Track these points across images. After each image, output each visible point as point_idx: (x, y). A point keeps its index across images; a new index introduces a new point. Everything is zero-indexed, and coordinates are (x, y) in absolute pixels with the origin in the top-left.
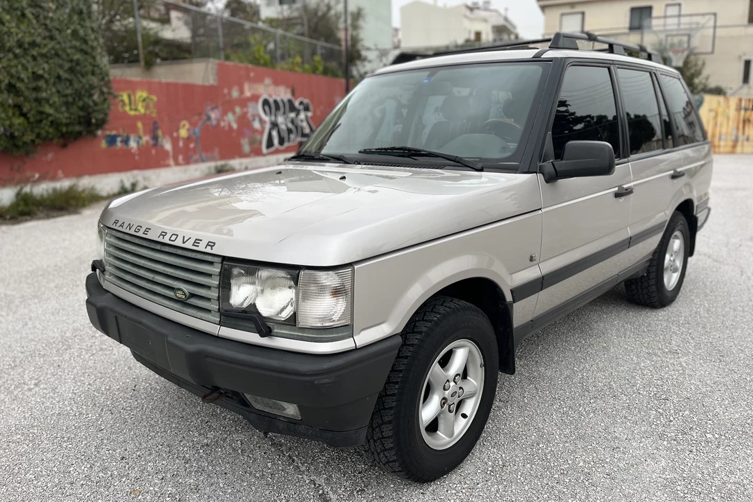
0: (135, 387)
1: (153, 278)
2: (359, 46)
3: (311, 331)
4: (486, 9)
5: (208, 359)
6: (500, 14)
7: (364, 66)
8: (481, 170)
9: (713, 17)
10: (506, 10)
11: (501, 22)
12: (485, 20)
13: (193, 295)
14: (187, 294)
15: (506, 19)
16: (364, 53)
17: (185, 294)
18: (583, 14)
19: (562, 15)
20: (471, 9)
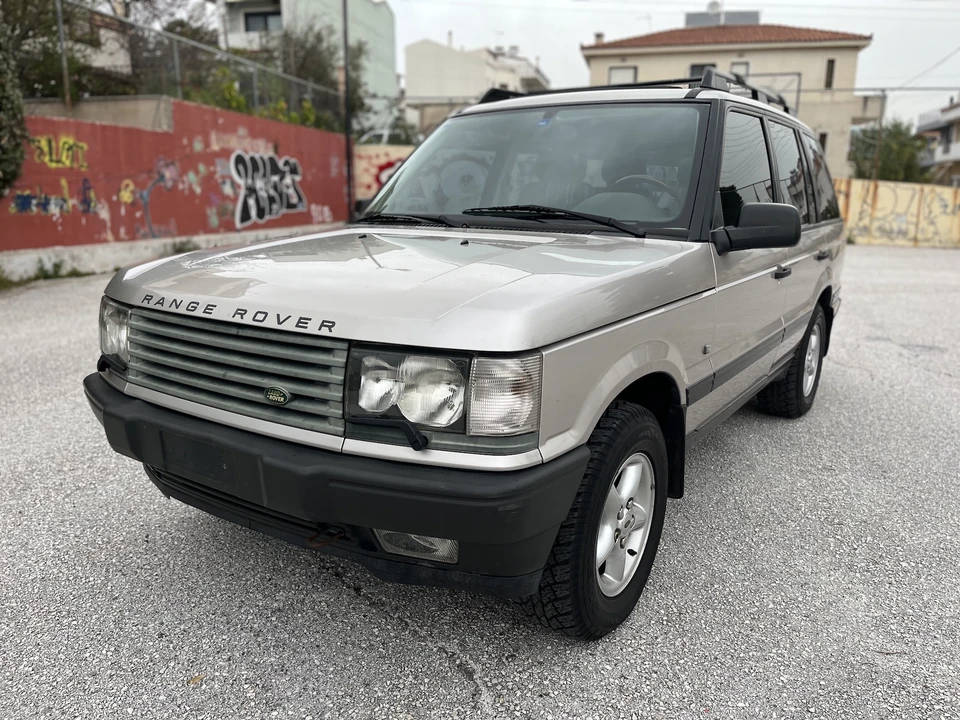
0: (147, 537)
1: (224, 375)
2: (361, 92)
3: (488, 440)
4: (513, 57)
5: (332, 485)
6: (530, 65)
7: (368, 119)
8: (643, 236)
9: (796, 77)
10: (538, 59)
11: (531, 74)
12: (512, 70)
13: (296, 397)
14: (288, 395)
15: (538, 71)
16: (368, 101)
17: (284, 396)
18: (635, 69)
19: (611, 69)
20: (496, 54)
